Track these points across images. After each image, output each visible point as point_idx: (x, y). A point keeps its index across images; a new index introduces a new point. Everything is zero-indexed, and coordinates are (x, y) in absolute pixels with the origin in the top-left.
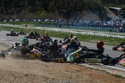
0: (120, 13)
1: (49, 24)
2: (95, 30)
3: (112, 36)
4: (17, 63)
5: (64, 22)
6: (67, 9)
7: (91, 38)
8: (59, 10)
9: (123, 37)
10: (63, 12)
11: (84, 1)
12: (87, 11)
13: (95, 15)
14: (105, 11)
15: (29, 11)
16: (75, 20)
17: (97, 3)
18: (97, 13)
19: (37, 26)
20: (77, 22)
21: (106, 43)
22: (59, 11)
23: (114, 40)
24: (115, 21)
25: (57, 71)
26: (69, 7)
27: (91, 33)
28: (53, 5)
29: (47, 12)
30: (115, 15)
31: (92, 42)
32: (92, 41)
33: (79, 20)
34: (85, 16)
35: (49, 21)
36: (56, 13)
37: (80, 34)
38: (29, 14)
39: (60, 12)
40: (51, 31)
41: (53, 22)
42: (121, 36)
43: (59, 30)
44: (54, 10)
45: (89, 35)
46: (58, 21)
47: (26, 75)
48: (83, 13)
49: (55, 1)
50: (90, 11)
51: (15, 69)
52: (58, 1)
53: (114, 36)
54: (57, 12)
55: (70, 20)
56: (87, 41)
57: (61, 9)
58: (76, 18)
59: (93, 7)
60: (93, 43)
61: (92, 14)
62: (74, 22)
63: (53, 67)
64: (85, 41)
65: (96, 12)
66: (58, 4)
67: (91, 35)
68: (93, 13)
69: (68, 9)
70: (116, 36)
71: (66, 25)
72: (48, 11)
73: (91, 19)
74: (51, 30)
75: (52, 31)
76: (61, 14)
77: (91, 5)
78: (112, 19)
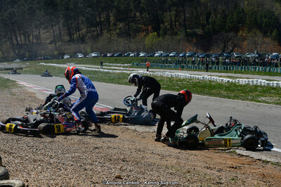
1: (164, 63)
2: (270, 74)
4: (97, 151)
5: (198, 57)
6: (203, 26)
7: (260, 92)
8: (186, 29)
10: (195, 34)
11: (242, 9)
12: (250, 30)
13: (267, 40)
15: (119, 35)
16: (224, 51)
17: (272, 12)
19: (138, 66)
20: (227, 57)
22: (186, 32)
25: (187, 167)
26: (208, 23)
27: (260, 80)
28: (173, 18)
29: (159, 36)
31: (264, 102)
32: (263, 99)
33: (232, 51)
34: (246, 42)
35: (165, 54)
36: (179, 37)
37: (234, 84)
38: (120, 40)
39: (187, 35)
40: (170, 79)
41: (174, 56)
43: (187, 75)
44: (176, 30)
45: (256, 86)
46: (184, 56)
47: (116, 177)
48: (242, 35)
49: (176, 11)
50: (258, 31)
51: (91, 165)
52: (184, 10)
54: (181, 35)
55: (212, 52)
56: (252, 100)
57: (191, 28)
58: (225, 46)
59: (264, 20)
61: (261, 38)
62: (220, 55)
63: (178, 158)
64: (247, 99)
65: (271, 32)
66: (183, 17)
67: (261, 86)
68: (265, 34)
69: (208, 26)
71: (203, 64)
72: (161, 32)
73: (259, 48)
74: (170, 76)
75: (172, 77)
76: (190, 39)
77: (259, 17)
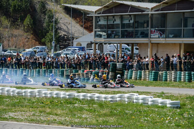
0: (97, 22)
3: (76, 94)
9: (110, 96)
14: (51, 17)
18: (25, 23)
21: (56, 117)
23: (81, 110)
24: (82, 49)
30: (82, 29)
42: (103, 96)
53: (81, 95)
60: (17, 120)
70: (89, 95)
78: (75, 42)
